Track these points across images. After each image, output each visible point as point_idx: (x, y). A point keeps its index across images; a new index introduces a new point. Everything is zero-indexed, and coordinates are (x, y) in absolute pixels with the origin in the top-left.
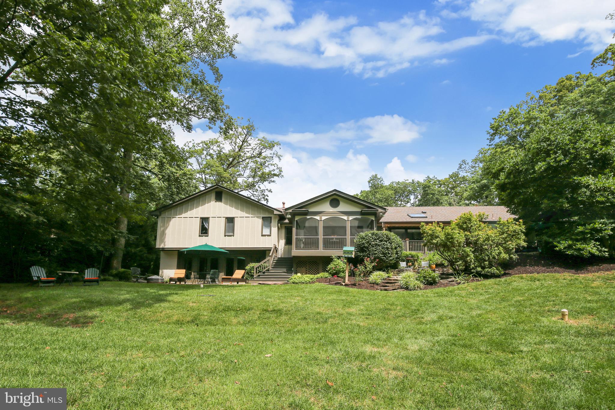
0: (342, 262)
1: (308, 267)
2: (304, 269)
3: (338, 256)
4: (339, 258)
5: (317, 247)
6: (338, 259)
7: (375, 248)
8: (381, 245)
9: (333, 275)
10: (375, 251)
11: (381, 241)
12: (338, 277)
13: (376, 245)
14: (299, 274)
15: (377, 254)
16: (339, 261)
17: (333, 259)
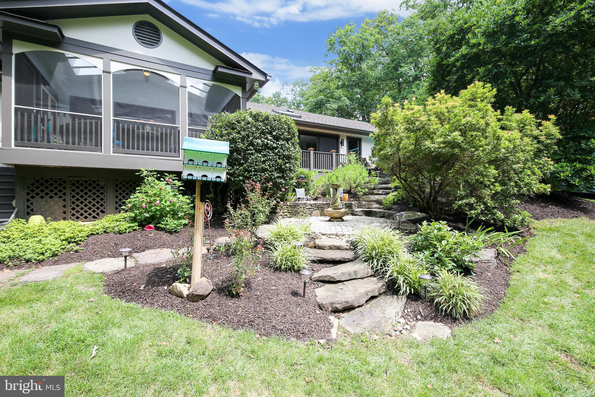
0: (169, 187)
1: (68, 197)
2: (56, 204)
3: (158, 172)
4: (161, 175)
5: (98, 145)
6: (158, 179)
7: (265, 156)
8: (276, 148)
9: (143, 224)
10: (264, 162)
11: (277, 138)
12: (157, 228)
13: (266, 147)
14: (36, 220)
15: (266, 170)
16: (162, 184)
17: (143, 178)
